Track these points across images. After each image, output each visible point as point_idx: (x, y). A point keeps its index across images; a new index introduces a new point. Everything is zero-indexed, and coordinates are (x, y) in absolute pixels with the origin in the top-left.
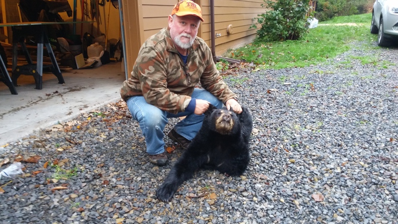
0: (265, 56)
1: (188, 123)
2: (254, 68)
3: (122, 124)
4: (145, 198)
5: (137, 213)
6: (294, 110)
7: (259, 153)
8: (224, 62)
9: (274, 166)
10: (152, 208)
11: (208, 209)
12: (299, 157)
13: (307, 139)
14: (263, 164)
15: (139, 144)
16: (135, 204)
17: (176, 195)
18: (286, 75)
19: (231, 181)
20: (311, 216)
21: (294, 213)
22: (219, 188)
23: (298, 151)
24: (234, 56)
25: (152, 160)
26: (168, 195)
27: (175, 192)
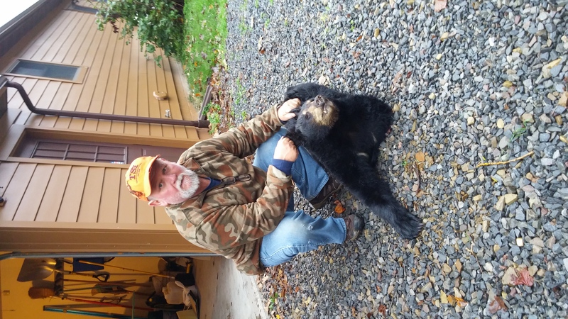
0: (204, 49)
1: (303, 180)
2: (222, 67)
3: (292, 271)
4: (412, 256)
5: (435, 271)
6: (295, 18)
7: (358, 80)
8: (207, 109)
9: (383, 60)
10: (430, 249)
11: (439, 167)
12: (371, 23)
13: (344, 5)
14: (378, 77)
15: (325, 252)
16: (421, 272)
17: (412, 211)
18: (238, 22)
19: (400, 127)
20: (470, 17)
21: (461, 42)
22: (409, 146)
23: (363, 21)
24: (201, 94)
25: (354, 238)
26: (412, 222)
27: (408, 211)
